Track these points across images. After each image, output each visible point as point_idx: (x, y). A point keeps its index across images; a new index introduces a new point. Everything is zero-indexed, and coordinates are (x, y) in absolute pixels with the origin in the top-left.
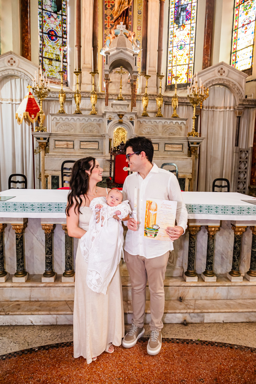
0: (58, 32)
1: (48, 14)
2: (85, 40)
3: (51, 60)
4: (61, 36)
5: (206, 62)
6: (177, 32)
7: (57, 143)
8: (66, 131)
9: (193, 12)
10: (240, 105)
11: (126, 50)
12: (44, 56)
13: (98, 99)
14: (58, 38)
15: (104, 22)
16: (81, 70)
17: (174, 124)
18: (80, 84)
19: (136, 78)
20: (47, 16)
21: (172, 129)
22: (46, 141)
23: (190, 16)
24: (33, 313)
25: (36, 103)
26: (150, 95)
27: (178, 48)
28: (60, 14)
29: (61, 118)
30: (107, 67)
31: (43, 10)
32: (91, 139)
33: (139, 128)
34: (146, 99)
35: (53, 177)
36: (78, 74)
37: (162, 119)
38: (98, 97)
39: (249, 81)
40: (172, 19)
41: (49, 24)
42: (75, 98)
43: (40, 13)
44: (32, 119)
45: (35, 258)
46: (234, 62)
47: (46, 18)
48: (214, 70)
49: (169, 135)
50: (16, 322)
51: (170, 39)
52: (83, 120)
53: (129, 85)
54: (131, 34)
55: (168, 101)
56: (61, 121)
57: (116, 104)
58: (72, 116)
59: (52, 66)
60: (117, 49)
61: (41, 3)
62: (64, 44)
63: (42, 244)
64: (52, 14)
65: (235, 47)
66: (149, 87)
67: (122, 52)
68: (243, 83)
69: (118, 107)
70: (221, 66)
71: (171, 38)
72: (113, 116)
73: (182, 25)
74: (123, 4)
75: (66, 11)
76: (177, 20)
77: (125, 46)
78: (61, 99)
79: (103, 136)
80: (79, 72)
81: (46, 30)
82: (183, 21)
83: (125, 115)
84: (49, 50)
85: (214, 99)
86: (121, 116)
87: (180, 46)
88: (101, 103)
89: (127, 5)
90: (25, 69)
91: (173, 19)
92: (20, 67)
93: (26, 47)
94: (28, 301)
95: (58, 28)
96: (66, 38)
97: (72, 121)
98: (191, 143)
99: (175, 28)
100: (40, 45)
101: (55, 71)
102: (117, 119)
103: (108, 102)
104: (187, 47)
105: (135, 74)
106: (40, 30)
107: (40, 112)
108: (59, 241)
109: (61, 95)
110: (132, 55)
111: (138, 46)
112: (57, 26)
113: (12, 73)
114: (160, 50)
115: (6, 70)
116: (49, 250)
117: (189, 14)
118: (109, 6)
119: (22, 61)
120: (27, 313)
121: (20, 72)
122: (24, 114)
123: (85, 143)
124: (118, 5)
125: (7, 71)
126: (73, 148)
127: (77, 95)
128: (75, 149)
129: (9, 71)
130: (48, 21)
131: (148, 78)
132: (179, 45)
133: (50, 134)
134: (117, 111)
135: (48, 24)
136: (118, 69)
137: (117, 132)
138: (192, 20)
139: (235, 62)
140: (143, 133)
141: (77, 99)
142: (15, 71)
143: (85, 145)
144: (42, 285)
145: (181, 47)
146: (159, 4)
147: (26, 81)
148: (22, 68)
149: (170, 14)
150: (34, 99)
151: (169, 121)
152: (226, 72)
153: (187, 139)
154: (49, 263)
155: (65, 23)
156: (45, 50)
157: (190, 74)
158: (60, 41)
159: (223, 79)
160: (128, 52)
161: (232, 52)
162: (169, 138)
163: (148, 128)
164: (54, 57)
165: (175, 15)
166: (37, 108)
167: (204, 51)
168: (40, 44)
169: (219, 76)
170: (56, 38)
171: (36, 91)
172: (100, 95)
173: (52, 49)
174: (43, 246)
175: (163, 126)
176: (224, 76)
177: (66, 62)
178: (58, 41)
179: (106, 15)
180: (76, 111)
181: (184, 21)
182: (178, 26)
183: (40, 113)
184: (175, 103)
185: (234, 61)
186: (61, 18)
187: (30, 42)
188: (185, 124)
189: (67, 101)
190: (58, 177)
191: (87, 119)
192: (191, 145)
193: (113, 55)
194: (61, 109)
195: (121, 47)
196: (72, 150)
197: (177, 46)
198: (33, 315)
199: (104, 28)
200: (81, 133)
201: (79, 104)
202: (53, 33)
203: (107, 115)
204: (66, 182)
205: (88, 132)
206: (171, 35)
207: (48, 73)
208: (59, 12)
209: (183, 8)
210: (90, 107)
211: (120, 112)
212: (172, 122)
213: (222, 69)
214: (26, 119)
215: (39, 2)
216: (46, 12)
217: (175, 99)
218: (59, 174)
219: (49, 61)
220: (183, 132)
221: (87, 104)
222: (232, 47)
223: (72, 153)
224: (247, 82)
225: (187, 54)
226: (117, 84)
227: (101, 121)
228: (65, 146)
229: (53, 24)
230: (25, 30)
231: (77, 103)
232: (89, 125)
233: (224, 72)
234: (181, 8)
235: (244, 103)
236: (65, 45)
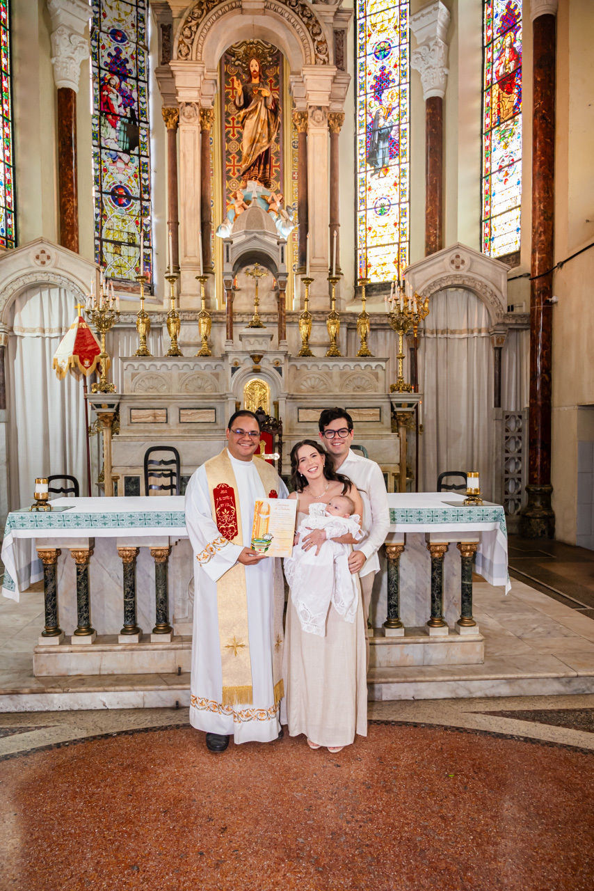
0: (133, 189)
1: (111, 155)
2: (187, 211)
3: (117, 244)
4: (138, 196)
5: (432, 239)
6: (373, 182)
7: (135, 414)
8: (151, 390)
9: (403, 141)
10: (498, 324)
11: (265, 233)
12: (103, 237)
13: (214, 322)
14: (132, 200)
15: (224, 166)
16: (179, 268)
17: (363, 368)
18: (178, 298)
19: (284, 286)
20: (110, 159)
21: (359, 379)
22: (113, 410)
23: (397, 150)
24: (106, 689)
25: (92, 337)
26: (317, 312)
27: (376, 212)
28: (135, 155)
29: (141, 365)
30: (229, 268)
31: (101, 147)
32: (200, 403)
33: (295, 378)
34: (307, 324)
35: (128, 480)
36: (174, 281)
37: (338, 361)
38: (214, 320)
39: (516, 278)
40: (362, 155)
41: (114, 175)
42: (169, 325)
43: (95, 155)
44: (85, 369)
45: (106, 607)
46: (488, 238)
47: (107, 163)
48: (443, 260)
49: (354, 391)
50: (78, 704)
51: (359, 195)
52: (185, 368)
53: (273, 295)
54: (275, 198)
55: (353, 322)
56: (142, 371)
57: (248, 336)
58: (163, 361)
59: (121, 255)
60: (246, 233)
61: (97, 135)
62: (144, 211)
63: (117, 584)
64: (120, 154)
65: (488, 208)
66: (315, 296)
67: (255, 238)
68: (503, 283)
69: (252, 340)
70: (456, 251)
71: (362, 193)
72: (242, 358)
73: (383, 167)
74: (258, 142)
75: (148, 148)
76: (371, 157)
77: (262, 226)
78: (142, 328)
79: (223, 398)
80: (175, 276)
81: (108, 187)
82: (383, 158)
83: (264, 357)
84: (115, 224)
85: (446, 314)
86: (257, 359)
87: (380, 209)
88: (220, 331)
89: (265, 144)
90: (69, 271)
91: (364, 156)
92: (58, 266)
93: (69, 223)
94: (96, 675)
95: (132, 182)
96: (149, 200)
97: (164, 369)
98: (396, 404)
99: (369, 173)
100: (97, 217)
101: (127, 266)
102: (249, 364)
103: (234, 328)
104: (395, 209)
105: (281, 278)
106: (95, 188)
107: (100, 354)
108: (146, 577)
109: (141, 320)
110: (275, 242)
111: (291, 219)
112: (129, 177)
113: (45, 278)
114: (334, 225)
115: (32, 273)
116: (130, 590)
117: (395, 145)
118: (234, 135)
119: (64, 255)
120: (96, 689)
121: (59, 277)
122: (70, 359)
123: (189, 412)
124: (249, 144)
125: (35, 275)
126: (167, 422)
127: (172, 319)
128: (171, 424)
129: (37, 274)
130: (111, 168)
131: (309, 283)
132: (378, 205)
133: (122, 397)
134: (249, 348)
135: (112, 174)
136: (251, 268)
137: (251, 388)
138: (402, 157)
139: (490, 240)
140: (303, 387)
141: (173, 327)
142: (49, 274)
143: (188, 416)
144: (120, 647)
145: (382, 210)
146: (329, 138)
147: (70, 293)
148: (64, 268)
149: (358, 146)
150: (88, 329)
151: (352, 364)
152: (466, 262)
153: (389, 398)
154: (131, 612)
155: (147, 172)
156: (106, 225)
157: (404, 262)
158: (137, 206)
159: (461, 276)
160: (267, 239)
161: (483, 219)
162: (353, 397)
163: (313, 379)
164: (124, 238)
165: (368, 149)
166: (96, 347)
167: (427, 218)
168: (97, 215)
169: (452, 271)
170: (129, 201)
171: (94, 316)
172: (217, 316)
173: (120, 224)
174: (120, 586)
175: (342, 374)
176: (463, 271)
177: (150, 247)
178: (132, 206)
179: (229, 153)
180: (170, 350)
181: (387, 159)
182: (375, 170)
183: (102, 357)
184: (364, 328)
185: (487, 236)
186: (138, 162)
187: (77, 213)
188: (384, 368)
189: (153, 329)
190: (137, 480)
191: (191, 364)
192: (397, 409)
193: (240, 245)
194: (141, 348)
195: (253, 229)
196: (164, 427)
197: (375, 208)
198: (107, 691)
199: (225, 177)
200: (181, 392)
201: (175, 337)
202: (121, 191)
203: (231, 358)
204: (153, 487)
205: (194, 391)
206: (361, 186)
207: (111, 271)
208: (133, 150)
209: (384, 134)
210: (198, 340)
211: (254, 351)
212: (359, 365)
213: (458, 256)
214: (73, 369)
215: (93, 134)
216: (108, 151)
217: (362, 321)
218: (140, 473)
219: (115, 247)
220: (381, 385)
221: (192, 333)
222: (483, 209)
223: (165, 431)
224: (509, 280)
225: (395, 224)
226: (250, 294)
227: (218, 370)
228: (151, 419)
229: (121, 174)
230: (66, 191)
231: (172, 335)
232: (196, 376)
233: (463, 262)
234: (379, 135)
235: (507, 322)
236: (146, 213)
